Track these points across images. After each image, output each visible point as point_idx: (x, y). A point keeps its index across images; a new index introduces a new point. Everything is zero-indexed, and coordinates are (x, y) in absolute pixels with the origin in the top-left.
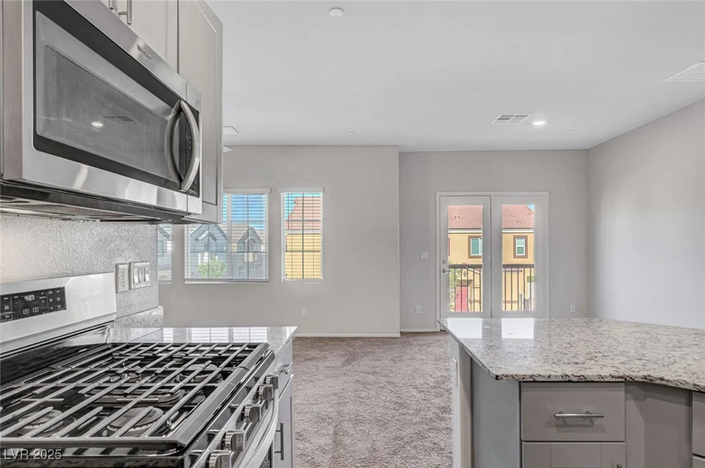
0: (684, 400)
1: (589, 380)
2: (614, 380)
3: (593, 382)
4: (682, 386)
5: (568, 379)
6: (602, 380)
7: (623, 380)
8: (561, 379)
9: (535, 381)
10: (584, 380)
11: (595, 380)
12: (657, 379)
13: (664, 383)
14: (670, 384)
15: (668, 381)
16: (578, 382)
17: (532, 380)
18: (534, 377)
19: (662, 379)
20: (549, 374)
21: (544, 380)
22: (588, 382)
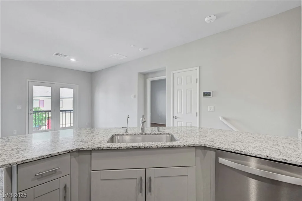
0: (90, 154)
1: (53, 155)
2: (65, 153)
3: (55, 155)
4: (88, 149)
5: (43, 157)
6: (59, 154)
7: (68, 152)
8: (39, 158)
9: (24, 163)
10: (51, 156)
11: (56, 155)
12: (81, 148)
13: (83, 149)
14: (84, 149)
15: (84, 148)
16: (48, 157)
17: (22, 163)
18: (24, 161)
19: (82, 148)
20: (32, 158)
21: (30, 161)
22: (53, 156)
